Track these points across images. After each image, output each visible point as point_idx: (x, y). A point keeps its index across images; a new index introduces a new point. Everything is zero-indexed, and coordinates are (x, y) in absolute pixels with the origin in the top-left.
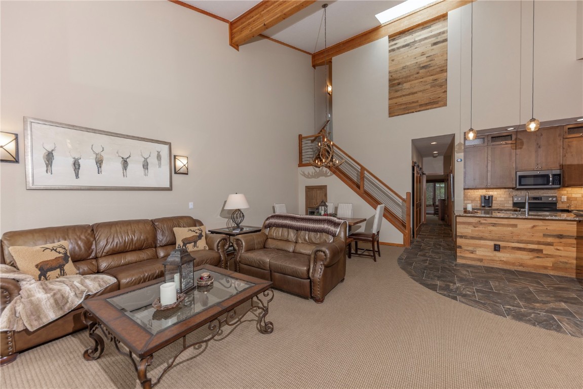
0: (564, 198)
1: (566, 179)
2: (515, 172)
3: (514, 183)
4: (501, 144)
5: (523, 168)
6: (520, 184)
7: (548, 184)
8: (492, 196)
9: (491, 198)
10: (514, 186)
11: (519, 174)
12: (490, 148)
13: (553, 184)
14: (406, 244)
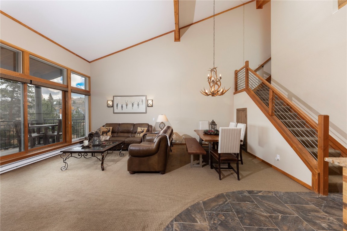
14: (315, 188)
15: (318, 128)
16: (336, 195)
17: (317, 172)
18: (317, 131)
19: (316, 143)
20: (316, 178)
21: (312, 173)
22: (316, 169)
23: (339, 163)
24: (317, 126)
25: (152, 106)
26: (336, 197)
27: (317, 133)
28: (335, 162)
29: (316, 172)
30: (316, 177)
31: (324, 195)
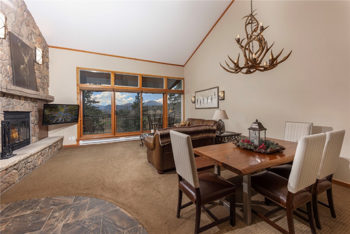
25: (224, 99)
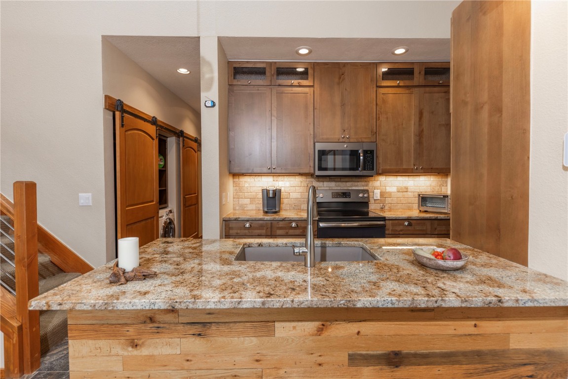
0: (377, 194)
1: (381, 160)
2: (312, 143)
3: (312, 165)
4: (292, 86)
5: (325, 137)
6: (320, 169)
7: (356, 169)
8: (280, 190)
9: (277, 194)
10: (312, 171)
11: (319, 146)
12: (274, 92)
13: (364, 169)
14: (12, 367)
15: (13, 215)
16: (55, 354)
17: (16, 324)
18: (11, 222)
19: (12, 252)
20: (14, 342)
21: (5, 334)
22: (12, 318)
23: (60, 304)
24: (11, 209)
26: (55, 357)
27: (13, 226)
28: (53, 305)
29: (12, 327)
30: (15, 340)
31: (32, 372)
